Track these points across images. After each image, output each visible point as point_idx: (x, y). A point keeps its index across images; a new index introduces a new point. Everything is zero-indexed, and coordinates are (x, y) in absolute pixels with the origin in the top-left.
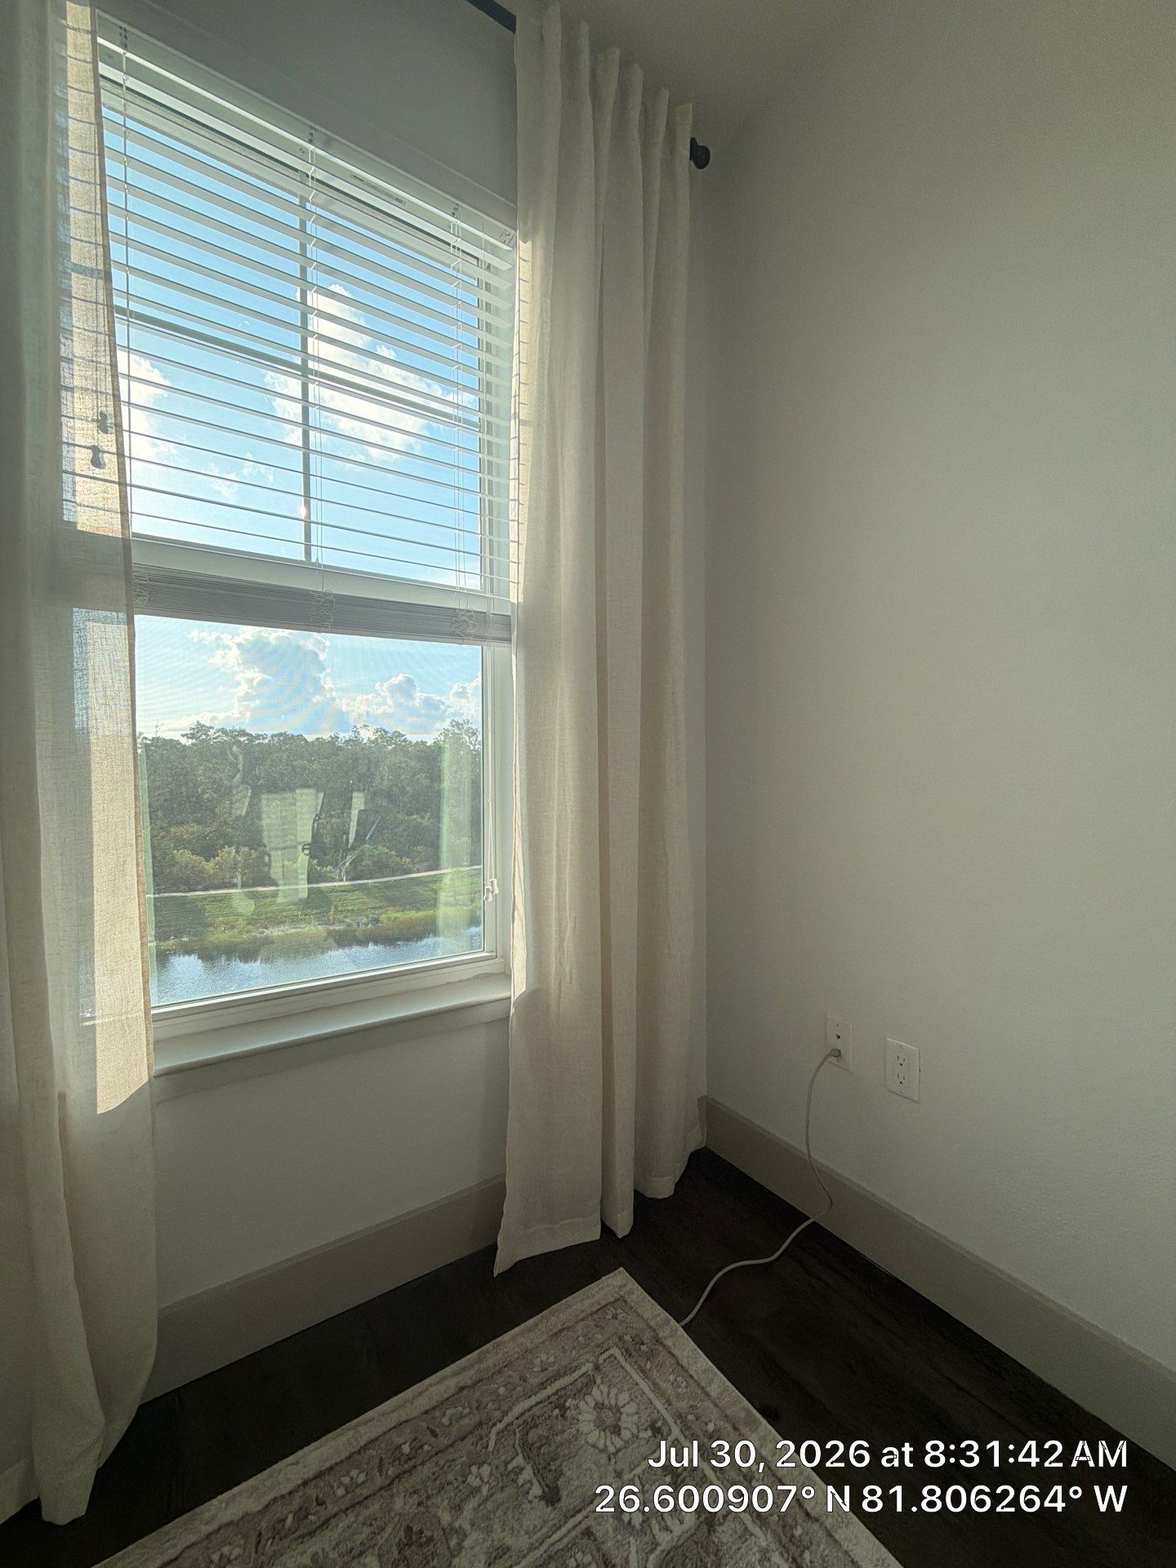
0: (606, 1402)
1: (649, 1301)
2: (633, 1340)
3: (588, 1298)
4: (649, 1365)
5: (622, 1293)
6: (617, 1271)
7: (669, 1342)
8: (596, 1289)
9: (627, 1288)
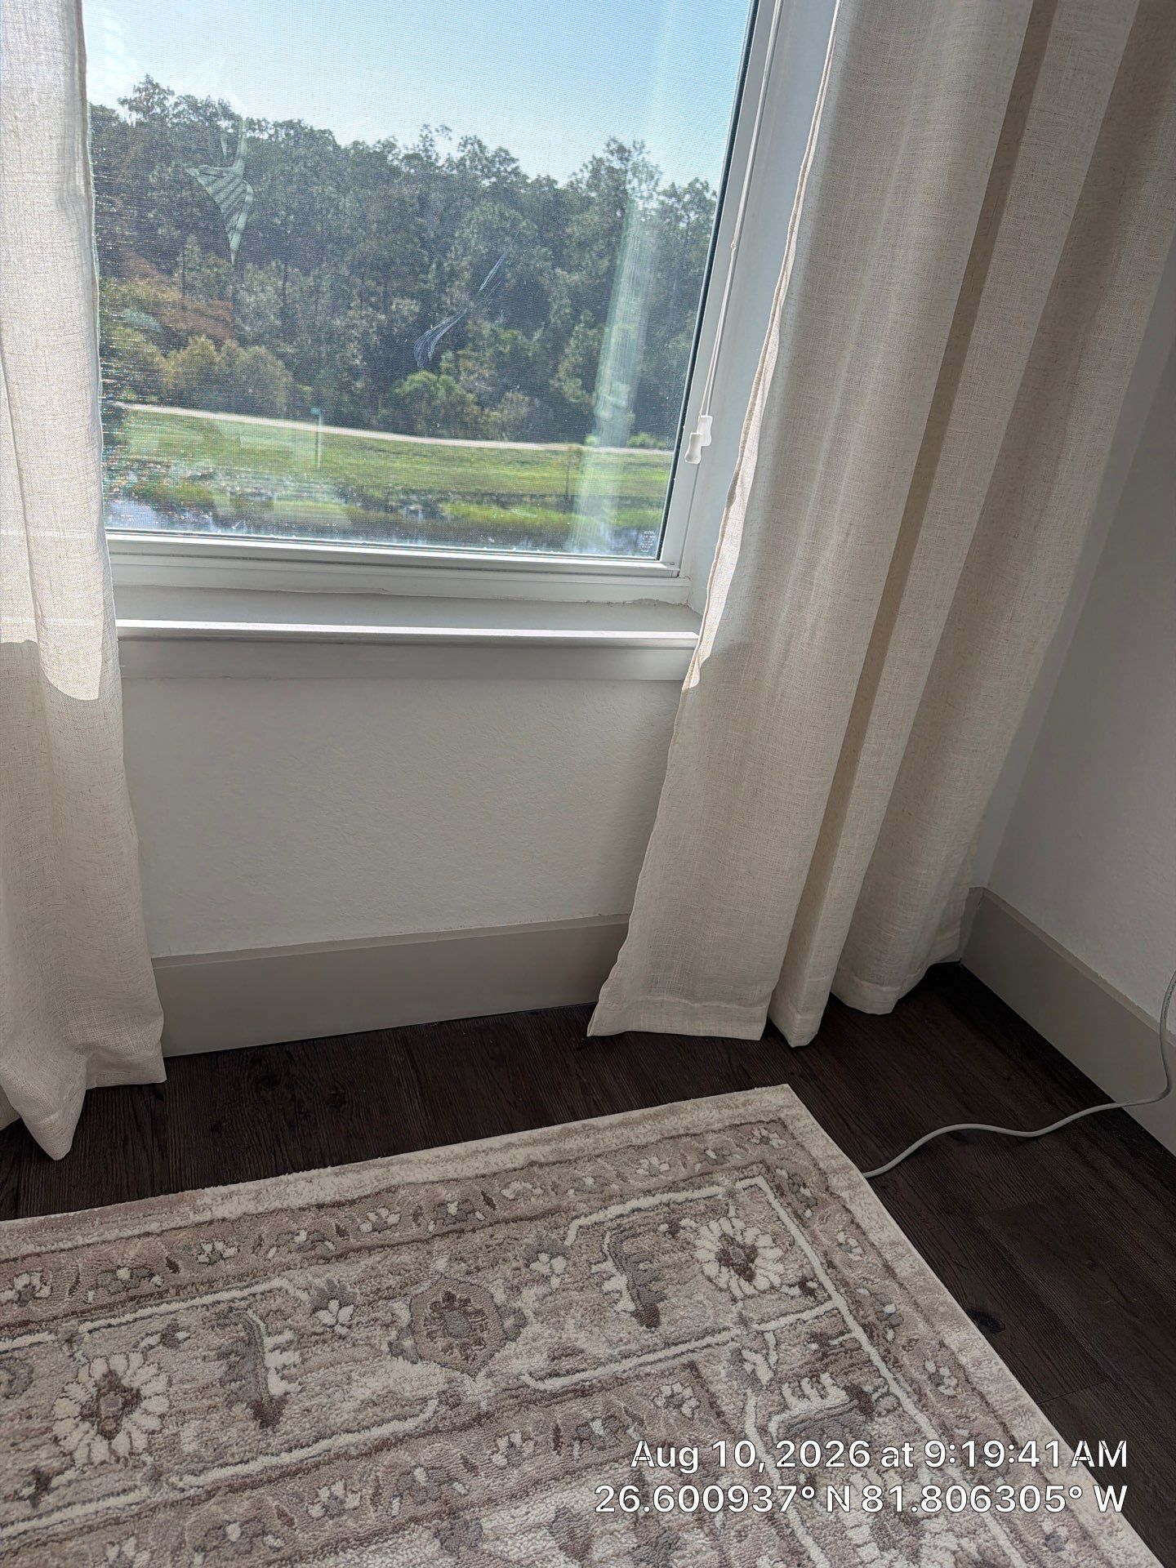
0: (739, 1238)
1: (823, 1136)
2: (789, 1178)
3: (729, 1107)
4: (808, 1213)
5: (782, 1115)
6: (779, 1087)
7: (845, 1195)
8: (742, 1099)
9: (793, 1112)
